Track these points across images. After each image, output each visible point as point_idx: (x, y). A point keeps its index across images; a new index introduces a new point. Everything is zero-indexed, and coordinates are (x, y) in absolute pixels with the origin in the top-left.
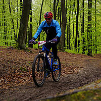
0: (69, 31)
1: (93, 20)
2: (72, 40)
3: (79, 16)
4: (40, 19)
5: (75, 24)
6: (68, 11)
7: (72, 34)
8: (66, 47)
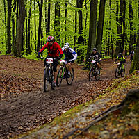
0: (29, 27)
1: (63, 14)
2: (33, 41)
3: (44, 8)
5: (37, 19)
7: (34, 33)
8: (25, 51)
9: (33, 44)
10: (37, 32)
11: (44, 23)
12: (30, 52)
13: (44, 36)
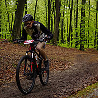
0: (63, 25)
1: (87, 15)
2: (66, 34)
3: (73, 11)
4: (35, 12)
5: (69, 18)
6: (63, 6)
8: (60, 41)
9: (65, 36)
10: (68, 28)
11: (73, 22)
12: (63, 42)
13: (74, 30)
